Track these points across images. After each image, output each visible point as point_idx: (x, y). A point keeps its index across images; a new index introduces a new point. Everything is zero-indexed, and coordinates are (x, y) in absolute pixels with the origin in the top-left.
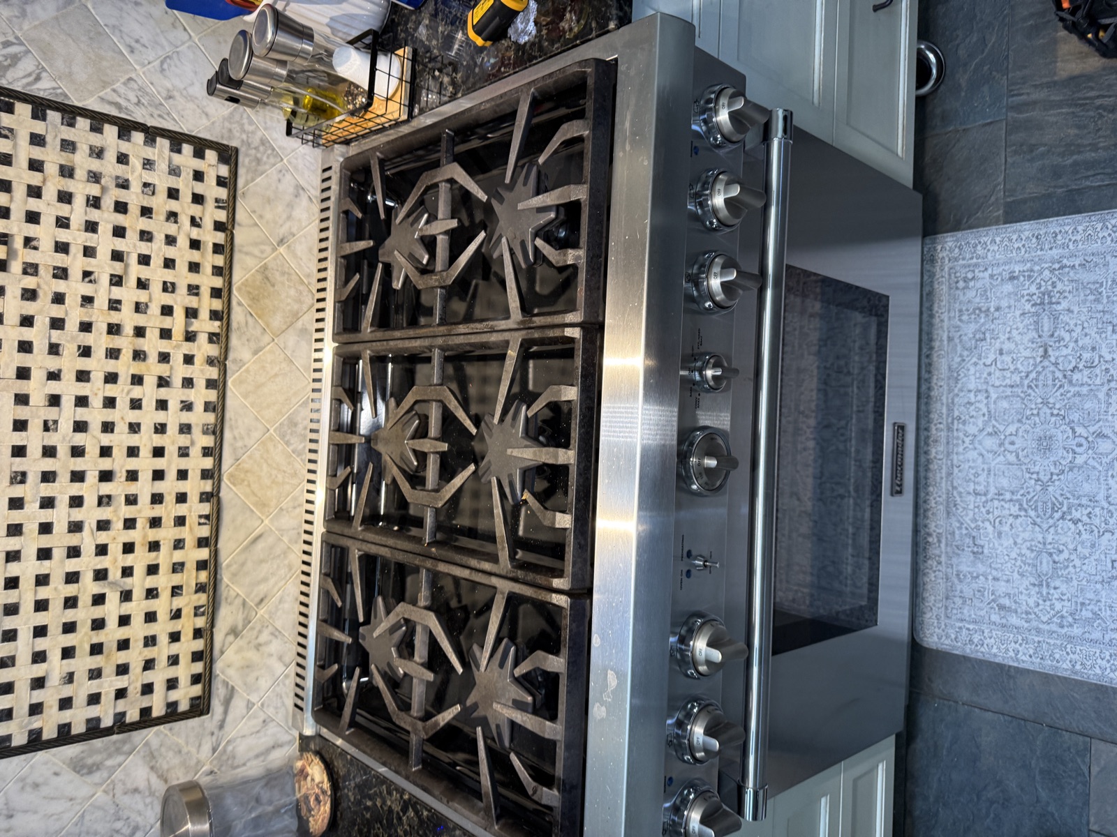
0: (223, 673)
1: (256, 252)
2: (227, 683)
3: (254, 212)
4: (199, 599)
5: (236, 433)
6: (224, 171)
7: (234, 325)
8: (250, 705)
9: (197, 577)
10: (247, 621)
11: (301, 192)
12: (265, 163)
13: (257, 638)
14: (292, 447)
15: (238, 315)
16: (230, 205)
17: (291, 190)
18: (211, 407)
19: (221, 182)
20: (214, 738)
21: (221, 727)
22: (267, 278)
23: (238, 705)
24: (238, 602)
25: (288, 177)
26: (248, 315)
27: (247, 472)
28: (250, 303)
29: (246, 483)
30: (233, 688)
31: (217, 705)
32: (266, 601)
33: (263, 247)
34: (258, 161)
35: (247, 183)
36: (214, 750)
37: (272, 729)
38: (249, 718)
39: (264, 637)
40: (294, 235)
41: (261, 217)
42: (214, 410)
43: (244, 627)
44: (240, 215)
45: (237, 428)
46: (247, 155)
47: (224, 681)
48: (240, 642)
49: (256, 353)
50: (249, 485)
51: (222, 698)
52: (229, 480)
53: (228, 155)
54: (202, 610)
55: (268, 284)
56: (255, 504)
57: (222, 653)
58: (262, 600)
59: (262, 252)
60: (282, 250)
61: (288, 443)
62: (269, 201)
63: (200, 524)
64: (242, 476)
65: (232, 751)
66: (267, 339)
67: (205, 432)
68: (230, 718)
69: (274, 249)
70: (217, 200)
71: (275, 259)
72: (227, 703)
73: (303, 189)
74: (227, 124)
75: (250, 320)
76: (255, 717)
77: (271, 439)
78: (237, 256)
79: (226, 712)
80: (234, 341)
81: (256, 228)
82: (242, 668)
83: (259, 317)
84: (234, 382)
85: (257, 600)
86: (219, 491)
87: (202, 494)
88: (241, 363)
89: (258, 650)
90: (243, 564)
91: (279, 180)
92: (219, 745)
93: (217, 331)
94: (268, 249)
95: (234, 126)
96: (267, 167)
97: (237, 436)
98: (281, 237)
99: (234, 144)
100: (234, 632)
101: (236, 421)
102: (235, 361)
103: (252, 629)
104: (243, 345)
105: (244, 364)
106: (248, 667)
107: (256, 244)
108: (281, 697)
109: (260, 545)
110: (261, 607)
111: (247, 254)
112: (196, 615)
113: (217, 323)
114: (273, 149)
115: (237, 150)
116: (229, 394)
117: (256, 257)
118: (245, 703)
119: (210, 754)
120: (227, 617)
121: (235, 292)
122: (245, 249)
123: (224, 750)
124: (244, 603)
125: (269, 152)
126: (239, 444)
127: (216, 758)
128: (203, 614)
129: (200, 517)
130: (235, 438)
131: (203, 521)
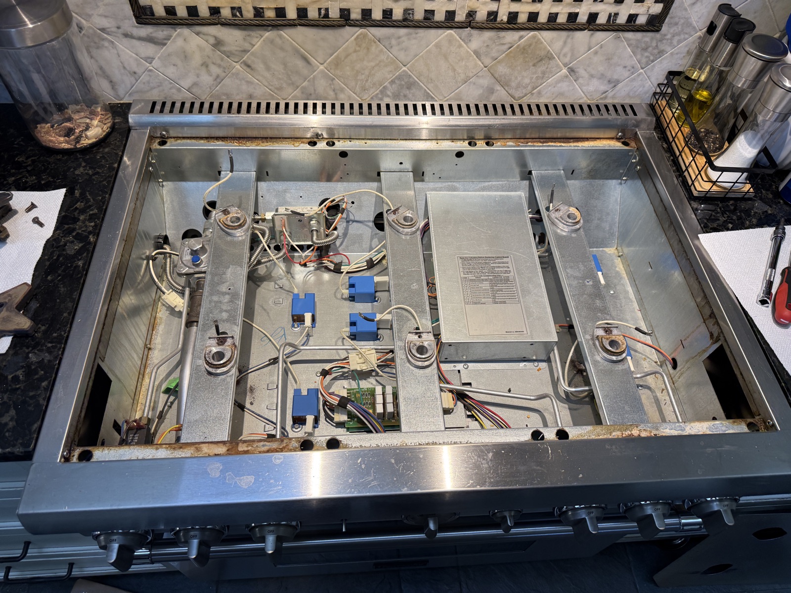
1: (566, 50)
2: (169, 39)
3: (601, 47)
4: (248, 11)
5: (405, 39)
6: (642, 20)
7: (503, 34)
8: (150, 60)
9: (269, 8)
10: (229, 55)
13: (213, 63)
14: (388, 85)
15: (511, 37)
16: (611, 26)
17: (615, 77)
18: (429, 16)
19: (632, 18)
20: (115, 29)
21: (126, 35)
22: (541, 60)
23: (148, 49)
24: (247, 46)
26: (510, 45)
27: (368, 49)
28: (522, 46)
29: (358, 48)
30: (165, 44)
31: (146, 31)
32: (248, 70)
33: (569, 56)
34: (645, 49)
35: (627, 40)
36: (103, 30)
37: (128, 80)
38: (136, 60)
39: (215, 70)
40: (575, 81)
41: (596, 53)
42: (426, 18)
43: (223, 52)
44: (600, 35)
45: (409, 39)
46: (652, 39)
47: (171, 36)
48: (208, 48)
49: (476, 53)
50: (355, 51)
51: (154, 35)
52: (361, 34)
53: (655, 24)
54: (238, 14)
56: (337, 57)
57: (198, 34)
60: (565, 71)
61: (393, 82)
62: (608, 59)
63: (320, 9)
64: (364, 45)
65: (103, 45)
66: (488, 61)
67: (406, 11)
68: (136, 43)
70: (616, 14)
71: (558, 66)
72: (150, 40)
73: (615, 86)
74: (682, 21)
75: (506, 47)
76: (139, 64)
77: (397, 68)
78: (564, 34)
79: (140, 39)
80: (488, 34)
81: (586, 49)
82: (184, 52)
83: (507, 54)
84: (451, 34)
85: (249, 62)
86: (350, 26)
87: (348, 10)
88: (468, 40)
90: (282, 49)
91: (625, 67)
92: (108, 34)
93: (499, 19)
95: (680, 27)
97: (401, 40)
99: (664, 28)
102: (470, 35)
104: (484, 42)
105: (466, 43)
106: (186, 57)
107: (572, 50)
108: (159, 86)
109: (300, 63)
110: (242, 65)
111: (565, 43)
112: (233, 8)
115: (658, 31)
116: (440, 31)
117: (562, 49)
118: (151, 56)
120: (232, 37)
124: (245, 51)
126: (394, 42)
129: (327, 10)
130: (399, 38)
131: (323, 12)
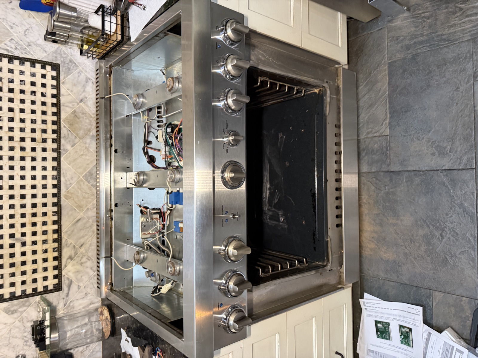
0: (66, 274)
1: (70, 105)
2: (69, 278)
3: (68, 89)
4: (54, 245)
5: (66, 178)
6: (54, 73)
8: (79, 287)
9: (52, 237)
10: (76, 254)
11: (89, 80)
12: (72, 69)
13: (81, 260)
14: (91, 184)
15: (64, 131)
16: (57, 87)
17: (84, 80)
18: (55, 169)
19: (53, 78)
20: (65, 300)
21: (67, 296)
22: (76, 116)
23: (74, 288)
24: (71, 246)
25: (83, 74)
26: (69, 131)
27: (72, 194)
28: (69, 126)
29: (72, 198)
30: (71, 280)
31: (65, 287)
32: (83, 245)
33: (73, 103)
34: (69, 69)
35: (64, 78)
36: (65, 305)
37: (90, 297)
38: (79, 293)
39: (84, 260)
40: (87, 98)
41: (72, 91)
42: (56, 170)
43: (75, 256)
44: (62, 91)
45: (67, 176)
46: (64, 67)
47: (67, 277)
48: (73, 262)
49: (72, 146)
50: (73, 199)
51: (67, 284)
52: (65, 197)
53: (56, 67)
54: (56, 249)
55: (77, 118)
56: (77, 207)
57: (66, 266)
58: (82, 245)
59: (73, 105)
60: (81, 104)
61: (89, 182)
62: (75, 85)
63: (53, 215)
64: (70, 195)
66: (77, 140)
67: (53, 178)
68: (70, 293)
69: (78, 104)
70: (52, 86)
71: (79, 108)
72: (69, 286)
73: (89, 79)
74: (54, 55)
75: (69, 132)
76: (82, 292)
77: (82, 180)
78: (62, 108)
79: (69, 290)
80: (63, 141)
81: (70, 96)
82: (75, 272)
83: (73, 132)
84: (64, 158)
85: (80, 245)
86: (60, 202)
87: (53, 203)
88: (66, 151)
89: (82, 265)
90: (73, 231)
91: (79, 76)
92: (67, 303)
93: (56, 138)
94: (76, 104)
95: (57, 55)
96: (73, 71)
97: (67, 180)
98: (81, 99)
99: (58, 62)
100: (71, 258)
101: (66, 174)
102: (64, 150)
103: (79, 257)
104: (67, 143)
105: (68, 151)
106: (77, 272)
107: (70, 102)
108: (93, 284)
109: (80, 223)
110: (81, 248)
111: (66, 106)
112: (54, 251)
113: (55, 135)
114: (75, 64)
115: (59, 65)
116: (62, 163)
117: (70, 107)
118: (77, 286)
119: (63, 306)
120: (66, 253)
121: (62, 122)
122: (66, 105)
123: (69, 306)
124: (74, 246)
125: (74, 65)
126: (68, 183)
127: (65, 308)
128: (56, 251)
129: (53, 212)
130: (66, 180)
131: (54, 214)
